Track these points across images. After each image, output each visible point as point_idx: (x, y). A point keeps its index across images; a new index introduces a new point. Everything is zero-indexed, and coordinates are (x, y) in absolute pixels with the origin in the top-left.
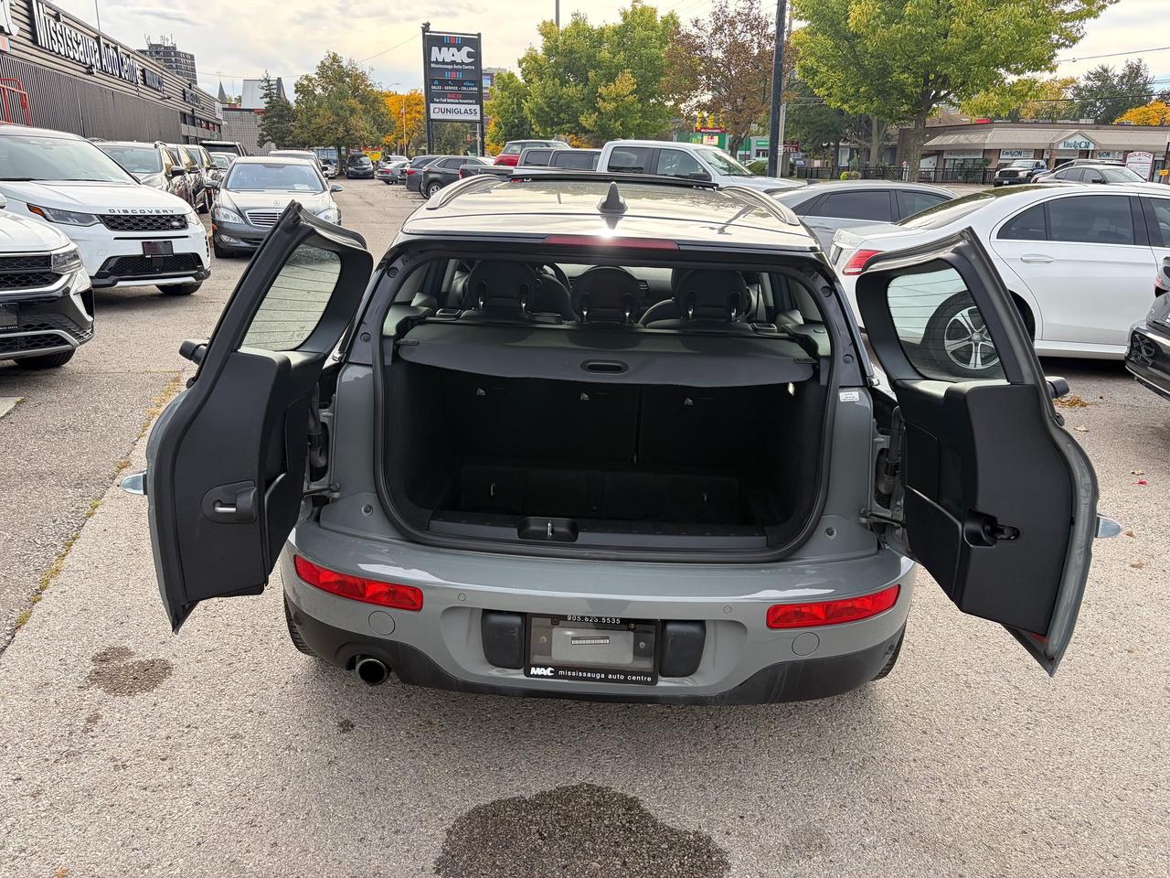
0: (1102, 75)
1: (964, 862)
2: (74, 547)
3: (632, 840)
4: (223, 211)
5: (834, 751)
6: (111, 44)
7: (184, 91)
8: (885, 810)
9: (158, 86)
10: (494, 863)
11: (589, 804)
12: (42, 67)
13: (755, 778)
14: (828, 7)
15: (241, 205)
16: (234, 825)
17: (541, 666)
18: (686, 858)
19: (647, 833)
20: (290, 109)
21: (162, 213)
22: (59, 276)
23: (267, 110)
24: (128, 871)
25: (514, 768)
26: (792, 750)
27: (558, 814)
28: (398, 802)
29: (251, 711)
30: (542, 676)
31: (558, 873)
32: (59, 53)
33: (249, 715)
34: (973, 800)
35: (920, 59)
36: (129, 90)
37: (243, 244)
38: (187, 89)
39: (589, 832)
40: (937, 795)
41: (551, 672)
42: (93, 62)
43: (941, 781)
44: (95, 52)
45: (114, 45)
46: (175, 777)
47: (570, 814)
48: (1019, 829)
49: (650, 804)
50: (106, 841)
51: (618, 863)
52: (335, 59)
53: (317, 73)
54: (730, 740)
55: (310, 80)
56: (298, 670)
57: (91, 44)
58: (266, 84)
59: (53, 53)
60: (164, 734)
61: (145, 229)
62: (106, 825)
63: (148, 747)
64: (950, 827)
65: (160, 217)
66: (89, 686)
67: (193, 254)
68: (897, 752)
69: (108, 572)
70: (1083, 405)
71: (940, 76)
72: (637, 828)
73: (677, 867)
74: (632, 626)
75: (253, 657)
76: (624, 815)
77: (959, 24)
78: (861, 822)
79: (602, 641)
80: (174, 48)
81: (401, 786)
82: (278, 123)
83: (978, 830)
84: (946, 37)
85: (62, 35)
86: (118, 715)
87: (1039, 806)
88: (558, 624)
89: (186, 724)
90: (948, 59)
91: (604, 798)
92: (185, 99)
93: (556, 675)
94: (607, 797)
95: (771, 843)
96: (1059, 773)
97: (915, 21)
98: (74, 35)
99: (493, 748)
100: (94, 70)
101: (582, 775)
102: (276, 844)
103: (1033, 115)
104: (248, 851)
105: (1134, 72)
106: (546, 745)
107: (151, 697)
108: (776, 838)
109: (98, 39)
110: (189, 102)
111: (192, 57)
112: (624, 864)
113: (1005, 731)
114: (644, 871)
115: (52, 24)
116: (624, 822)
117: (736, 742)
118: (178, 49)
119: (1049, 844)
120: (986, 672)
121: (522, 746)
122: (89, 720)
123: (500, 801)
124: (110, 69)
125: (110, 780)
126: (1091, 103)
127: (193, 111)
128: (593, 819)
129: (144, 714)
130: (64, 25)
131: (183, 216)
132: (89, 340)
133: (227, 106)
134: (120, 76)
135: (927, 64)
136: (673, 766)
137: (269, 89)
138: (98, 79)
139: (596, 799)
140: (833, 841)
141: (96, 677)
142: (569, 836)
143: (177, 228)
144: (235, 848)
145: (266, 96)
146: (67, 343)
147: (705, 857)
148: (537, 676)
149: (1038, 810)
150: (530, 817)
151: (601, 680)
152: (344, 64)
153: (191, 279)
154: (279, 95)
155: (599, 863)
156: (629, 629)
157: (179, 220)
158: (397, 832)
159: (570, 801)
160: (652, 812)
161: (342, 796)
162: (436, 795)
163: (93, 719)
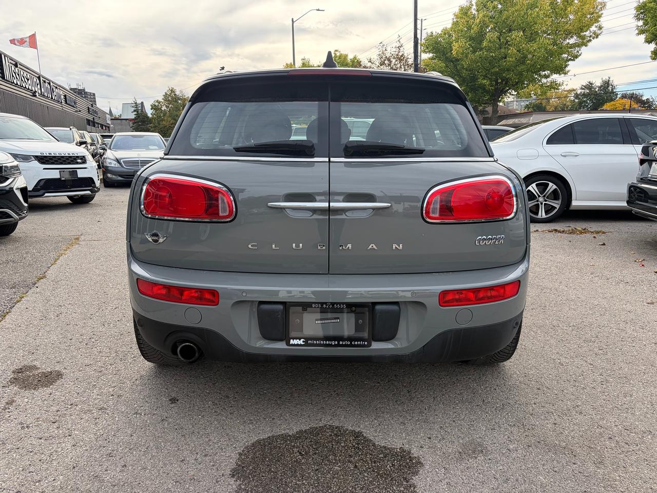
0: (590, 86)
1: (575, 456)
2: (7, 317)
3: (360, 453)
4: (108, 161)
5: (484, 401)
6: (47, 81)
7: (88, 108)
8: (520, 430)
9: (73, 105)
10: (270, 470)
11: (331, 435)
12: (7, 92)
13: (436, 417)
14: (441, 45)
15: (118, 157)
16: (98, 456)
17: (296, 339)
18: (396, 462)
19: (369, 449)
20: (148, 117)
21: (71, 155)
22: (8, 179)
23: (135, 119)
24: (25, 485)
25: (282, 418)
26: (458, 402)
27: (311, 441)
28: (207, 440)
29: (112, 395)
30: (298, 345)
31: (312, 474)
32: (17, 84)
33: (111, 397)
34: (575, 423)
35: (493, 70)
36: (57, 106)
37: (120, 178)
38: (90, 107)
39: (332, 450)
40: (552, 421)
41: (303, 342)
42: (36, 90)
43: (553, 414)
44: (38, 84)
45: (48, 82)
46: (61, 432)
47: (319, 441)
48: (606, 436)
49: (369, 433)
50: (12, 468)
51: (352, 467)
52: (172, 91)
53: (163, 99)
54: (418, 398)
55: (159, 103)
56: (143, 373)
57: (35, 80)
58: (135, 105)
59: (13, 84)
60: (55, 409)
61: (61, 163)
62: (13, 459)
63: (45, 416)
64: (563, 437)
65: (71, 157)
66: (9, 386)
67: (89, 178)
68: (523, 400)
69: (26, 328)
70: (604, 233)
71: (504, 80)
72: (363, 447)
73: (390, 467)
74: (354, 308)
75: (116, 367)
76: (354, 440)
77: (512, 50)
78: (506, 437)
79: (335, 321)
80: (84, 90)
81: (209, 431)
82: (142, 125)
83: (581, 439)
84: (506, 58)
85: (18, 75)
86: (26, 400)
87: (617, 424)
88: (306, 310)
89: (69, 403)
90: (508, 70)
91: (340, 431)
92: (89, 112)
93: (306, 344)
94: (342, 431)
95: (450, 451)
96: (625, 406)
97: (489, 49)
98: (25, 75)
99: (268, 408)
100: (37, 94)
101: (326, 420)
102: (125, 466)
103: (554, 109)
104: (106, 470)
105: (607, 84)
106: (302, 406)
107: (48, 390)
108: (452, 449)
109: (39, 78)
110: (91, 114)
111: (94, 94)
112: (356, 467)
113: (589, 386)
114: (369, 470)
115: (13, 69)
116: (354, 444)
117: (422, 399)
118: (86, 91)
119: (627, 444)
120: (572, 357)
121: (287, 407)
122: (7, 403)
123: (273, 436)
124: (46, 94)
125: (17, 435)
126: (585, 101)
127: (94, 119)
128: (333, 443)
129: (43, 399)
130: (20, 70)
131: (84, 157)
132: (25, 217)
133: (113, 118)
134: (52, 98)
135: (496, 74)
136: (383, 413)
137: (137, 107)
138: (39, 99)
139: (335, 432)
140: (489, 448)
141: (14, 381)
142: (318, 453)
143: (80, 163)
144: (98, 469)
145: (135, 111)
146: (12, 217)
147: (408, 460)
148: (294, 345)
149: (616, 426)
150: (293, 444)
151: (335, 346)
152: (177, 93)
153: (88, 192)
154: (142, 110)
155: (339, 467)
156: (352, 312)
157: (81, 159)
158: (206, 456)
159: (319, 434)
160: (372, 438)
161: (170, 438)
162: (231, 435)
163: (10, 403)
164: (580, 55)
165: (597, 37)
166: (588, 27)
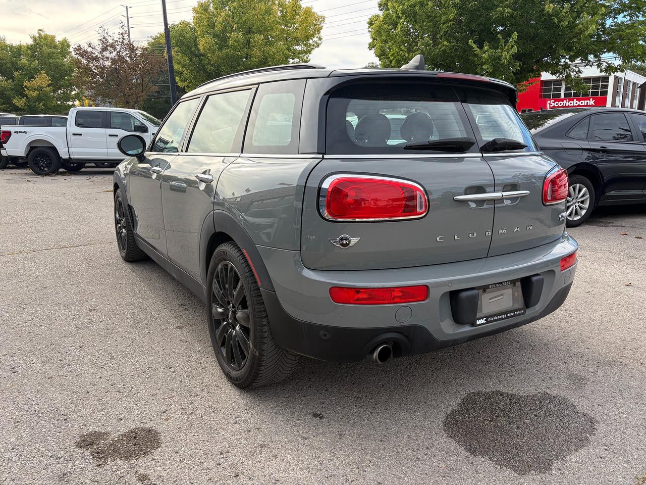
17: (480, 319)
30: (482, 324)
41: (485, 320)
66: (105, 462)
79: (501, 297)
88: (485, 292)
112: (535, 415)
141: (102, 456)
148: (479, 325)
151: (505, 318)
156: (512, 287)
163: (143, 478)
164: (309, 60)
165: (318, 46)
166: (313, 36)
